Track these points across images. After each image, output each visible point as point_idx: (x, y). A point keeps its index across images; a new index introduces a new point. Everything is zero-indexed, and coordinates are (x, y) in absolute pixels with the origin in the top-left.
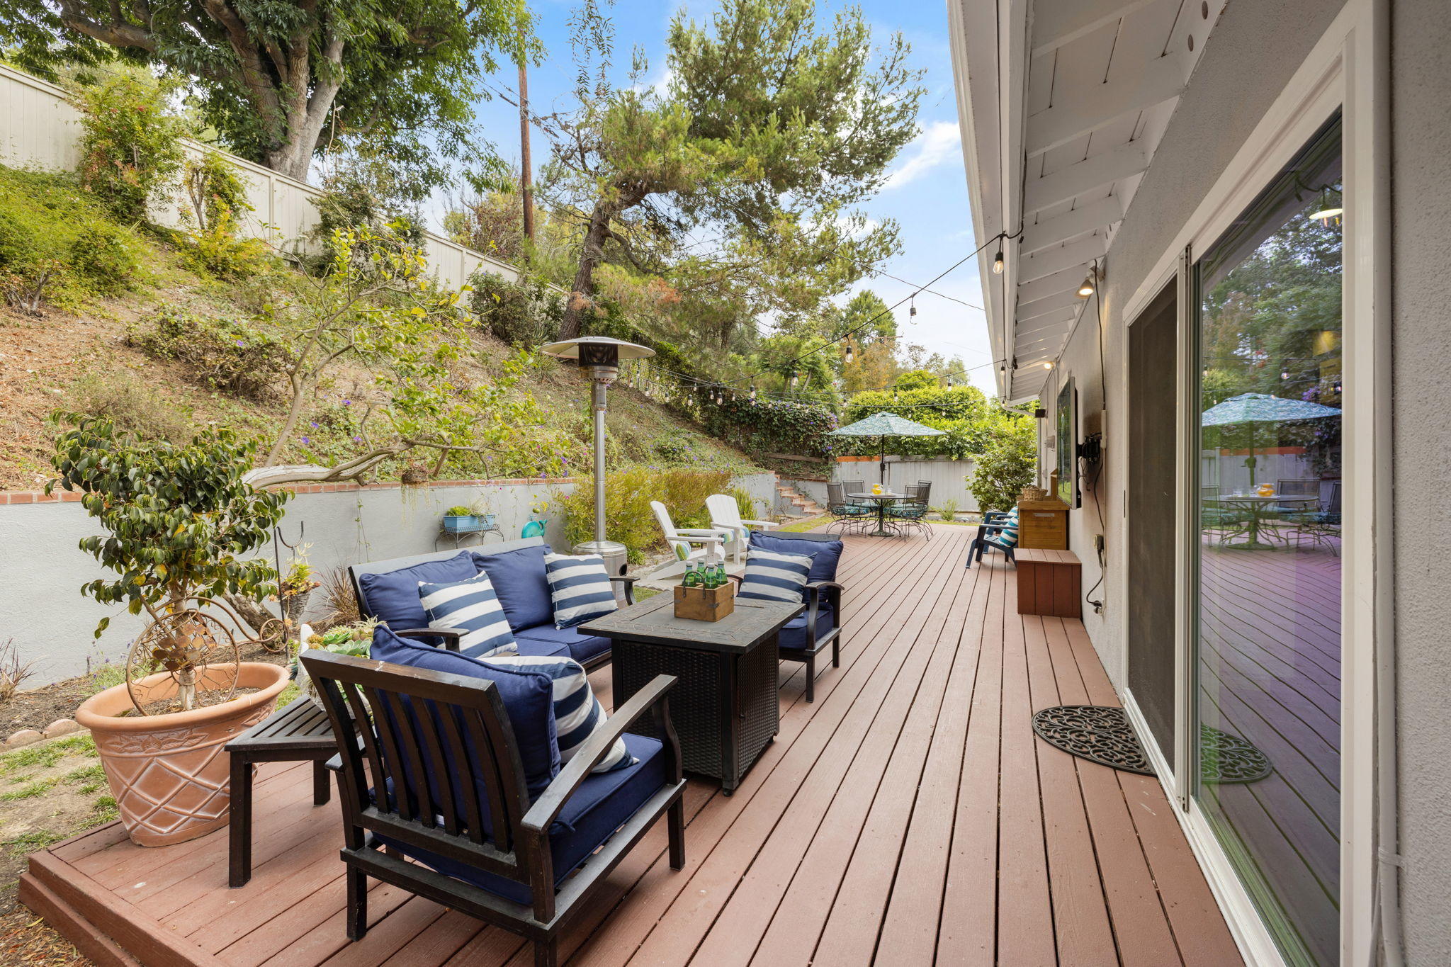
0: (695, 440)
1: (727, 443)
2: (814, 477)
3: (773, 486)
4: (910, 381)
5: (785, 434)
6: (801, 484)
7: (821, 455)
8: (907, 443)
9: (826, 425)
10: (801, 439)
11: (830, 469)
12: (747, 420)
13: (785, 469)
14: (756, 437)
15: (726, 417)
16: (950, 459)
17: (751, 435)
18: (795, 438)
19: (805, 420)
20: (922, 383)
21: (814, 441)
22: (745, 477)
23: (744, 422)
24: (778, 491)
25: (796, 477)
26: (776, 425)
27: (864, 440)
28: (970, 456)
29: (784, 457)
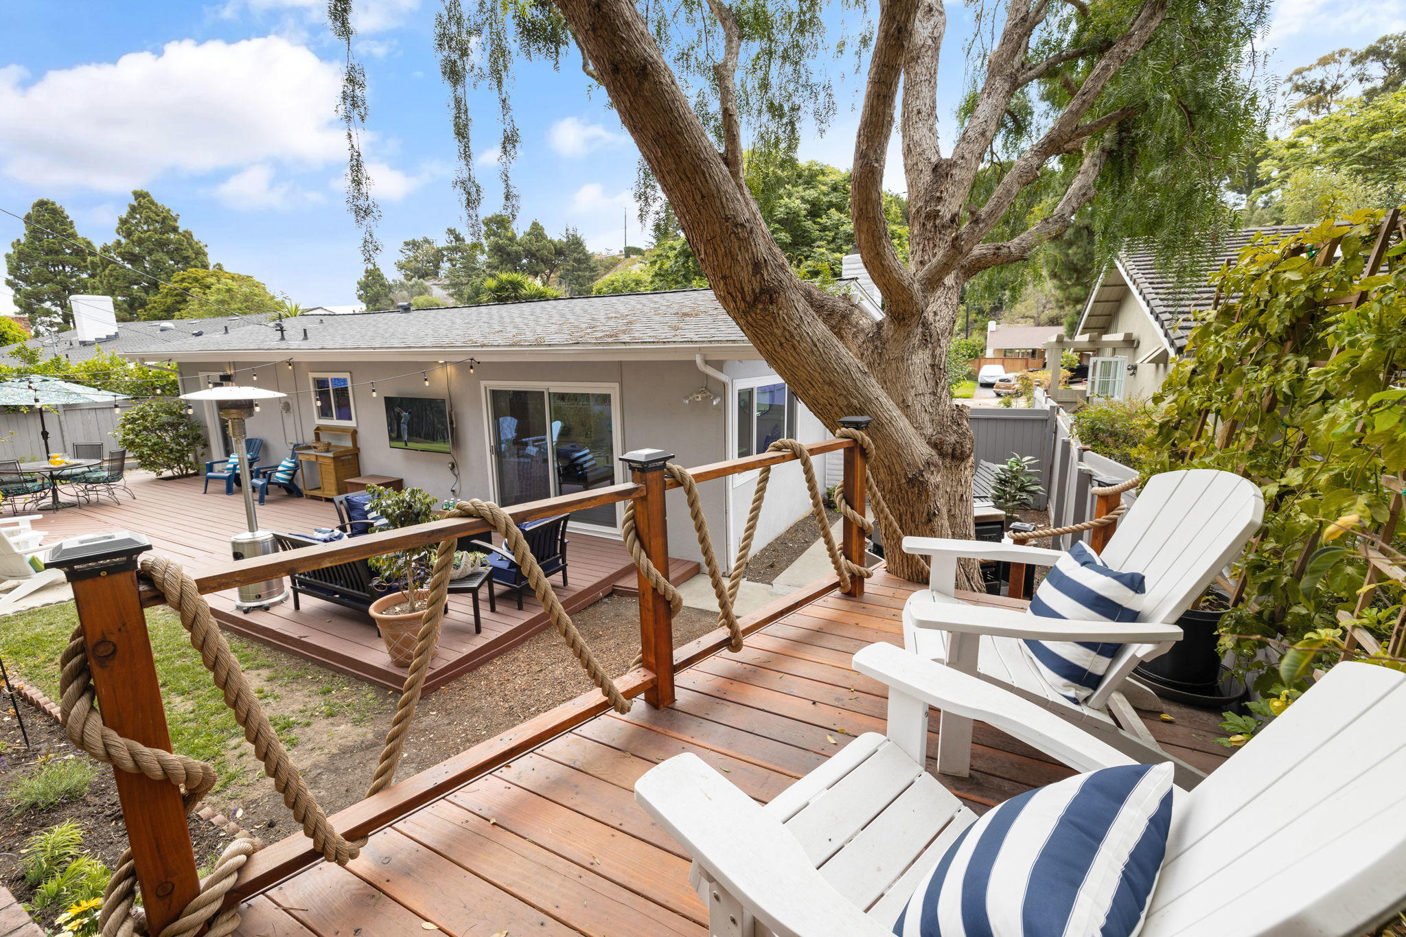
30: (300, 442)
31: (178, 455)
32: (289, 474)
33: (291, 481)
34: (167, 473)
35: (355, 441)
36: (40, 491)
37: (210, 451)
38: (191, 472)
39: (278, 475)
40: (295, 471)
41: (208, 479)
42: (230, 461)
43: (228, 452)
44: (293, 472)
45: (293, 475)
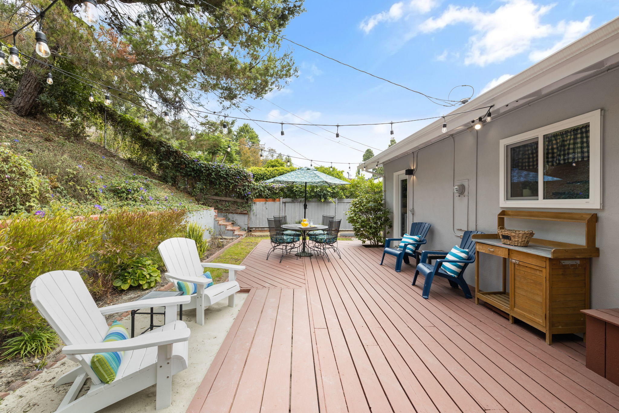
0: (151, 184)
1: (178, 188)
2: (239, 211)
3: (213, 217)
4: (273, 164)
5: (220, 184)
6: (230, 216)
7: (243, 197)
8: (296, 191)
9: (246, 179)
10: (231, 187)
11: (250, 207)
12: (193, 173)
13: (220, 206)
14: (199, 185)
15: (177, 171)
16: (320, 201)
17: (196, 183)
18: (227, 187)
19: (233, 175)
20: (278, 165)
21: (240, 189)
22: (194, 213)
23: (191, 175)
24: (215, 220)
25: (228, 211)
26: (213, 178)
27: (271, 189)
28: (331, 200)
29: (219, 198)
30: (472, 228)
31: (374, 230)
32: (459, 267)
33: (460, 275)
34: (368, 242)
35: (591, 236)
36: (291, 243)
37: (392, 230)
38: (380, 244)
39: (446, 264)
40: (466, 265)
41: (386, 252)
42: (403, 240)
43: (403, 233)
44: (464, 264)
45: (463, 268)
